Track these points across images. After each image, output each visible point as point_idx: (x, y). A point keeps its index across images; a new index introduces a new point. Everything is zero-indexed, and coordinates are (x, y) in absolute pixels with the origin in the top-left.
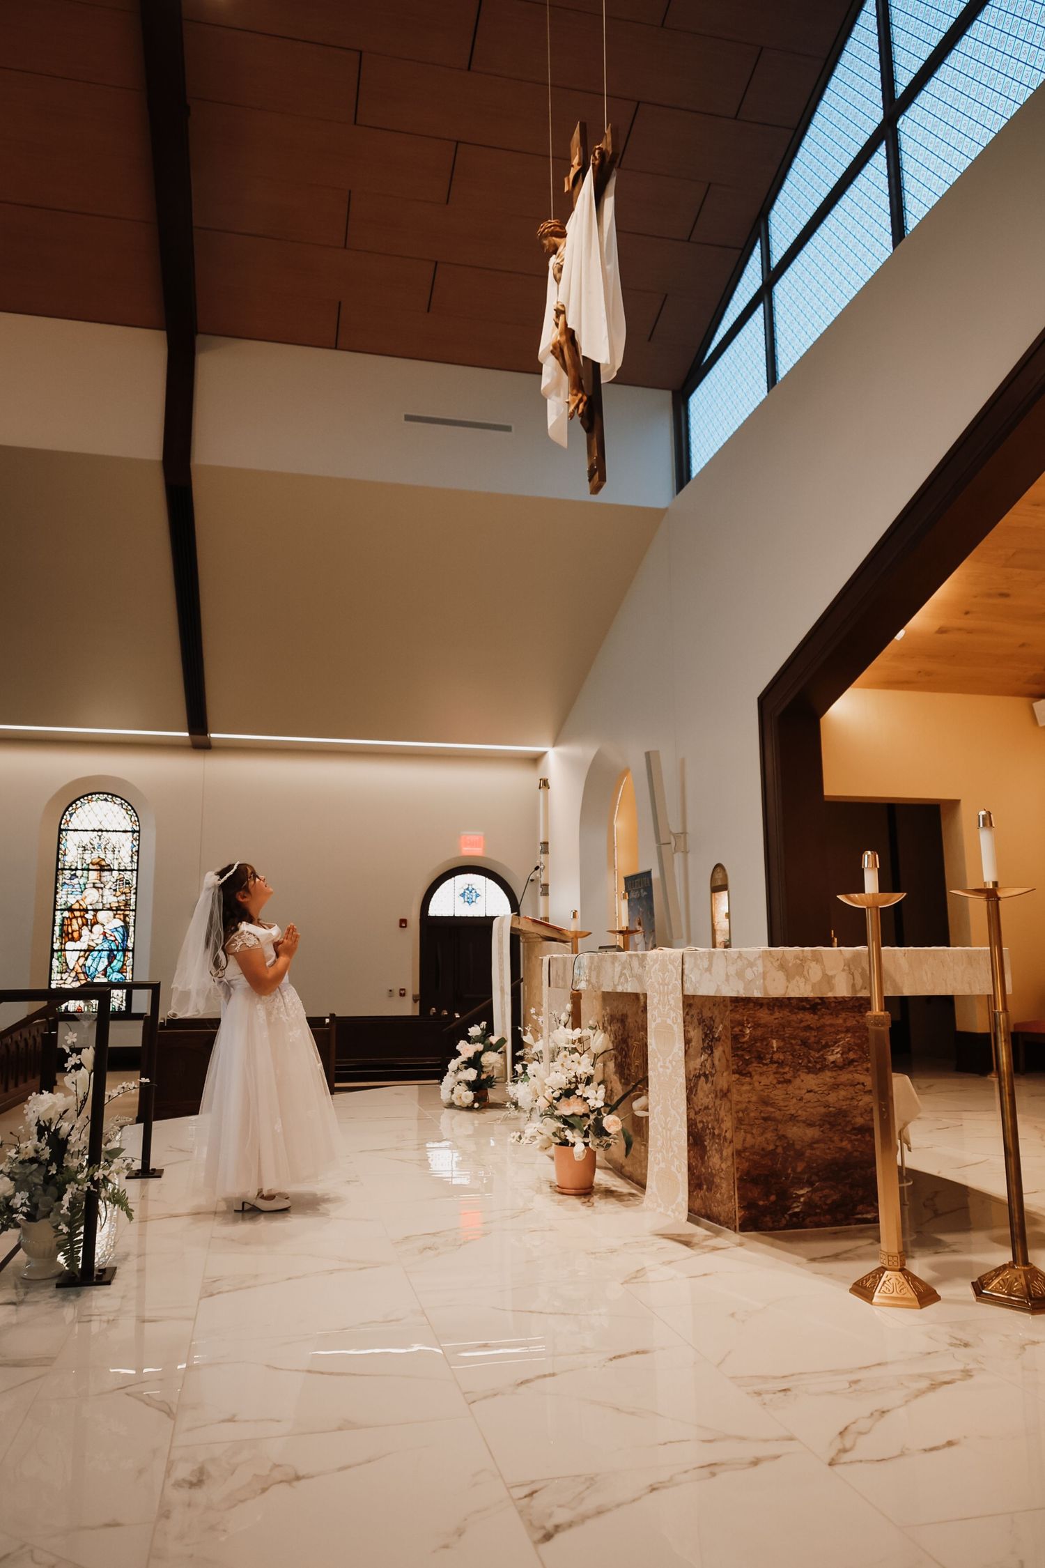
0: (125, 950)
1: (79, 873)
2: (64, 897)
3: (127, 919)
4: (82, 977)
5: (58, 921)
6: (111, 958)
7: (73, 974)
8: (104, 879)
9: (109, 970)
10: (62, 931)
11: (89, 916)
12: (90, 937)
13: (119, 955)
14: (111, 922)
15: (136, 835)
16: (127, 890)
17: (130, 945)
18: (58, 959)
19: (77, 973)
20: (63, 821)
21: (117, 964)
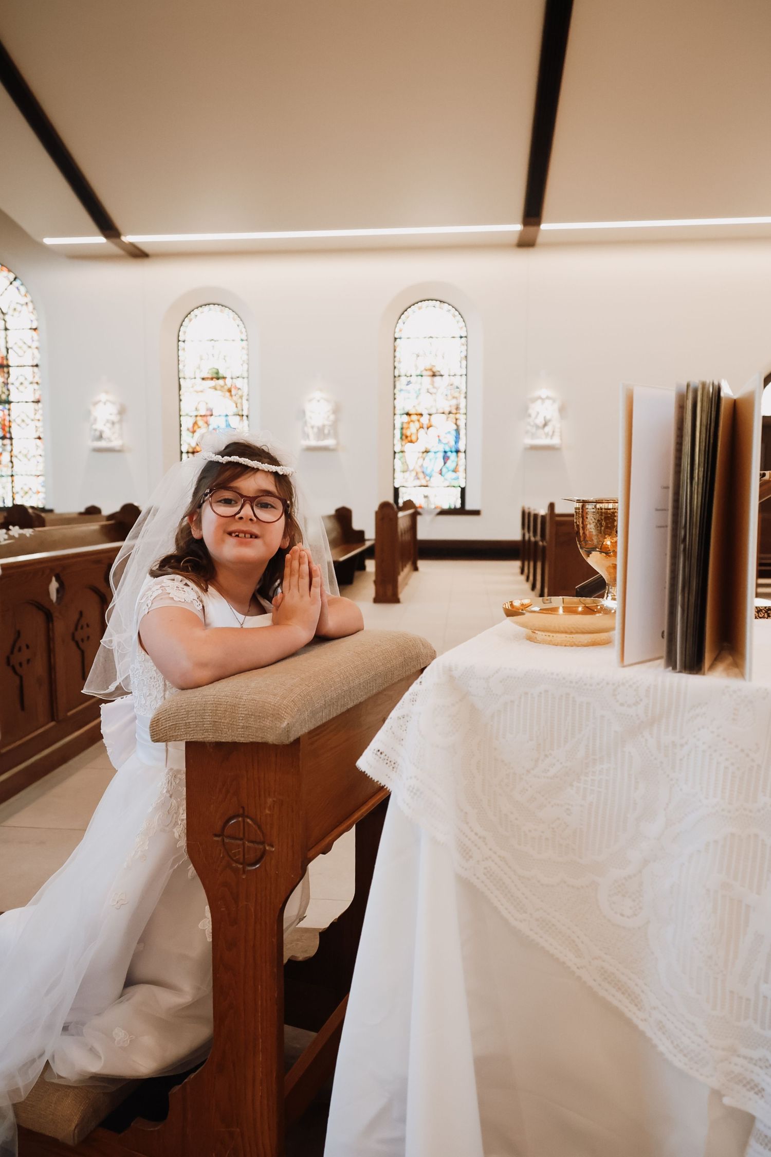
0: (457, 451)
1: (413, 379)
2: (402, 404)
3: (458, 422)
4: (421, 475)
5: (398, 426)
6: (446, 458)
7: (414, 474)
8: (436, 385)
9: (444, 470)
10: (402, 434)
11: (425, 420)
12: (426, 440)
13: (453, 456)
14: (444, 428)
15: (464, 339)
16: (456, 395)
17: (462, 447)
18: (400, 459)
19: (417, 473)
20: (397, 330)
21: (451, 464)
